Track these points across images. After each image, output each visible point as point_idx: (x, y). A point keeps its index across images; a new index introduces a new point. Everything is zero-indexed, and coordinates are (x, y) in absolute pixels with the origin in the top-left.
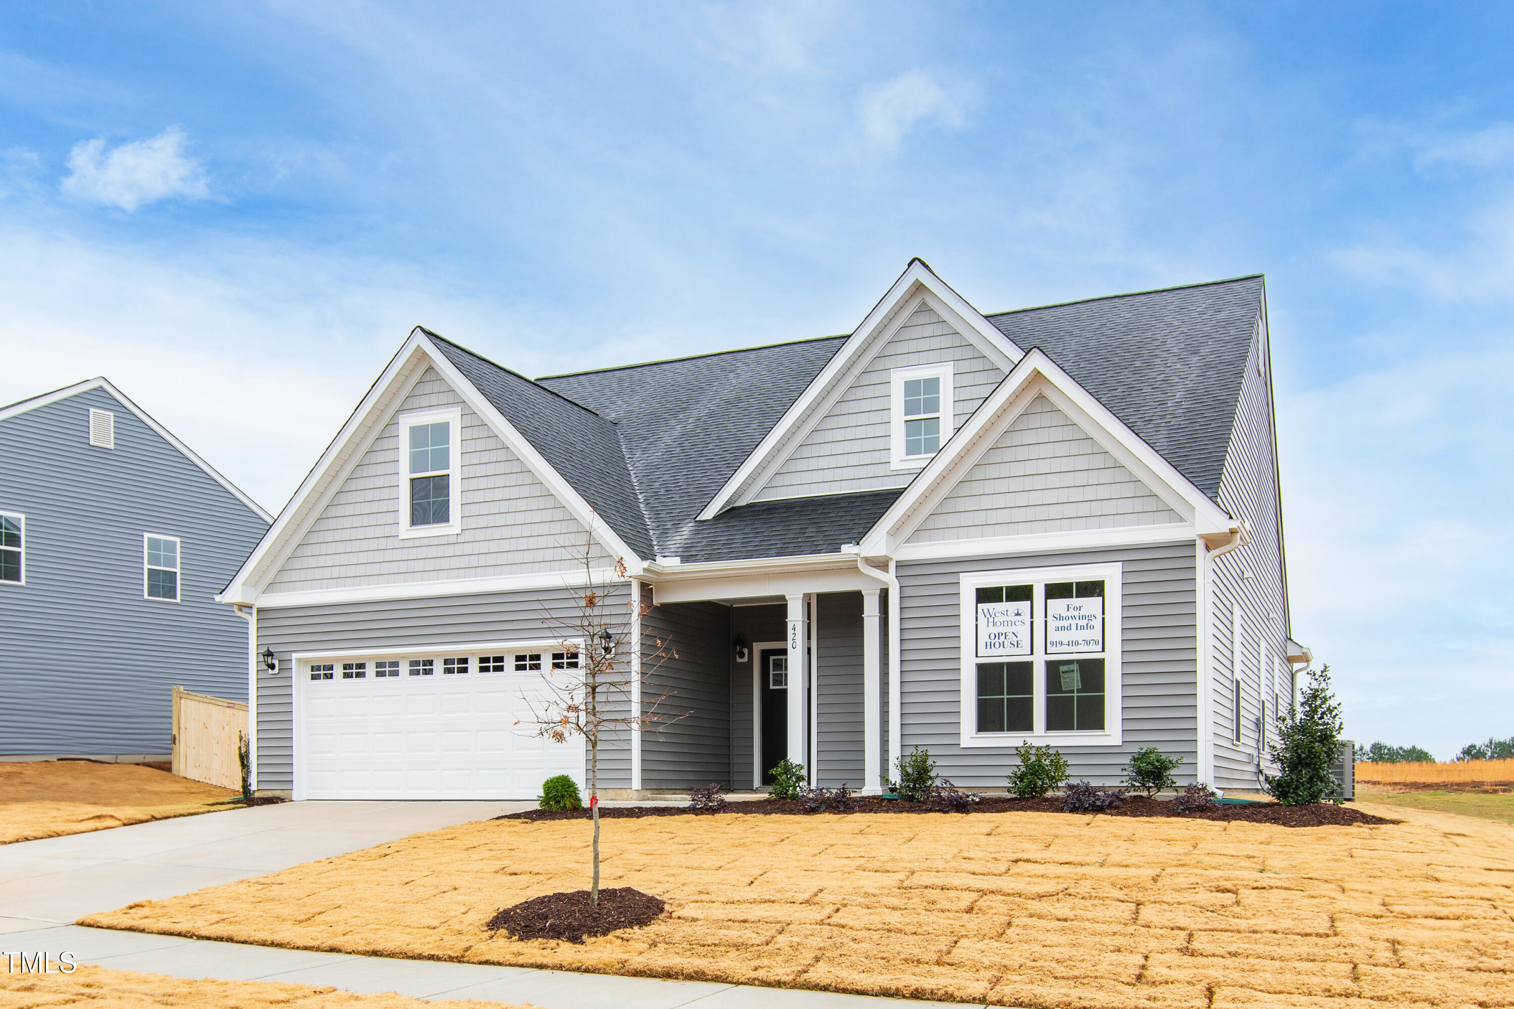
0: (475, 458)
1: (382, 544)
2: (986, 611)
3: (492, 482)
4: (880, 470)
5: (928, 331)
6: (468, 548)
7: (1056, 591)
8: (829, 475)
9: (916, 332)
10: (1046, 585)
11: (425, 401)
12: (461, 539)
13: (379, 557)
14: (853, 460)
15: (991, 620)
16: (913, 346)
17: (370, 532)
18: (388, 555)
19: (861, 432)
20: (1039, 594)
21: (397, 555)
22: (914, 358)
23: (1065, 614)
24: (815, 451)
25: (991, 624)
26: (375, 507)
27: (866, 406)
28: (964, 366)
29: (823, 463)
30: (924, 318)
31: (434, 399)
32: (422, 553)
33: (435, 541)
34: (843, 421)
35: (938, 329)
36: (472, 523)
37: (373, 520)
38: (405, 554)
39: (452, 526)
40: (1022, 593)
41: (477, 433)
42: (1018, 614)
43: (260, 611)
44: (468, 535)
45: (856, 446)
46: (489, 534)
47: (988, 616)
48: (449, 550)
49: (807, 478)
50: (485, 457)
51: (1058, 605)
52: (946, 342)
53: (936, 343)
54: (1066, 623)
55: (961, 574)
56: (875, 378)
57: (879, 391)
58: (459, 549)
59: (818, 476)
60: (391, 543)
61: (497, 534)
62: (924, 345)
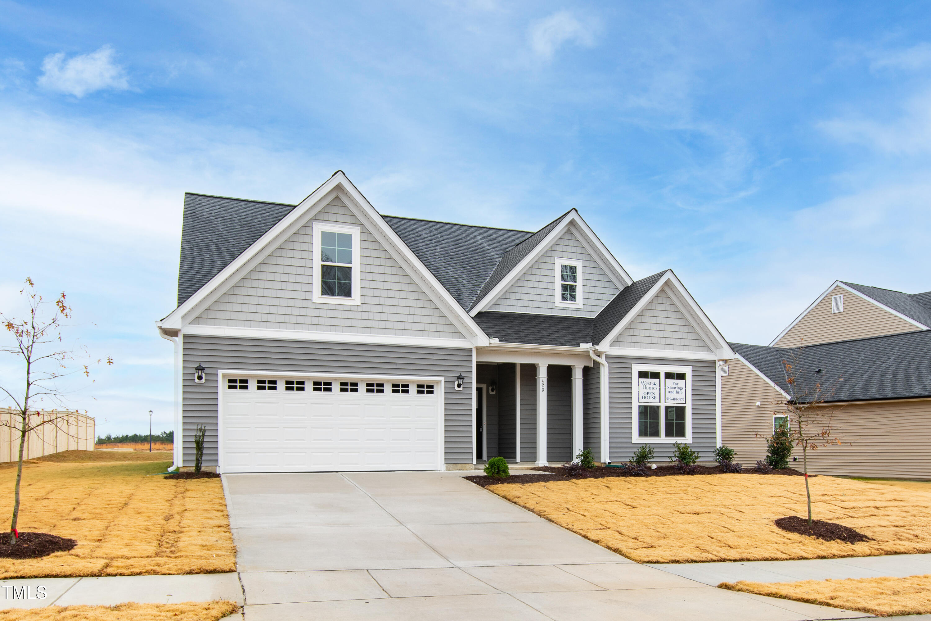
0: (371, 261)
1: (299, 303)
2: (642, 382)
3: (382, 277)
4: (550, 305)
5: (571, 243)
6: (365, 316)
7: (669, 376)
8: (526, 303)
9: (566, 242)
10: (665, 373)
11: (333, 217)
12: (359, 309)
13: (296, 311)
14: (538, 298)
15: (644, 386)
16: (564, 248)
17: (288, 294)
18: (303, 312)
19: (541, 285)
20: (662, 376)
21: (310, 312)
22: (565, 254)
23: (672, 386)
24: (520, 290)
25: (644, 388)
26: (292, 278)
27: (543, 272)
28: (587, 264)
29: (523, 297)
30: (569, 237)
31: (340, 218)
32: (330, 314)
33: (341, 308)
34: (533, 278)
35: (575, 244)
36: (368, 300)
37: (290, 286)
38: (316, 313)
39: (354, 300)
40: (656, 375)
41: (370, 245)
42: (655, 385)
43: (185, 336)
44: (365, 308)
45: (539, 291)
46: (380, 309)
47: (643, 384)
48: (351, 315)
49: (515, 303)
50: (377, 262)
51: (669, 382)
52: (579, 250)
53: (574, 250)
54: (672, 390)
55: (632, 364)
56: (548, 260)
57: (550, 266)
58: (358, 315)
59: (521, 303)
60: (305, 304)
61: (386, 309)
62: (569, 249)
